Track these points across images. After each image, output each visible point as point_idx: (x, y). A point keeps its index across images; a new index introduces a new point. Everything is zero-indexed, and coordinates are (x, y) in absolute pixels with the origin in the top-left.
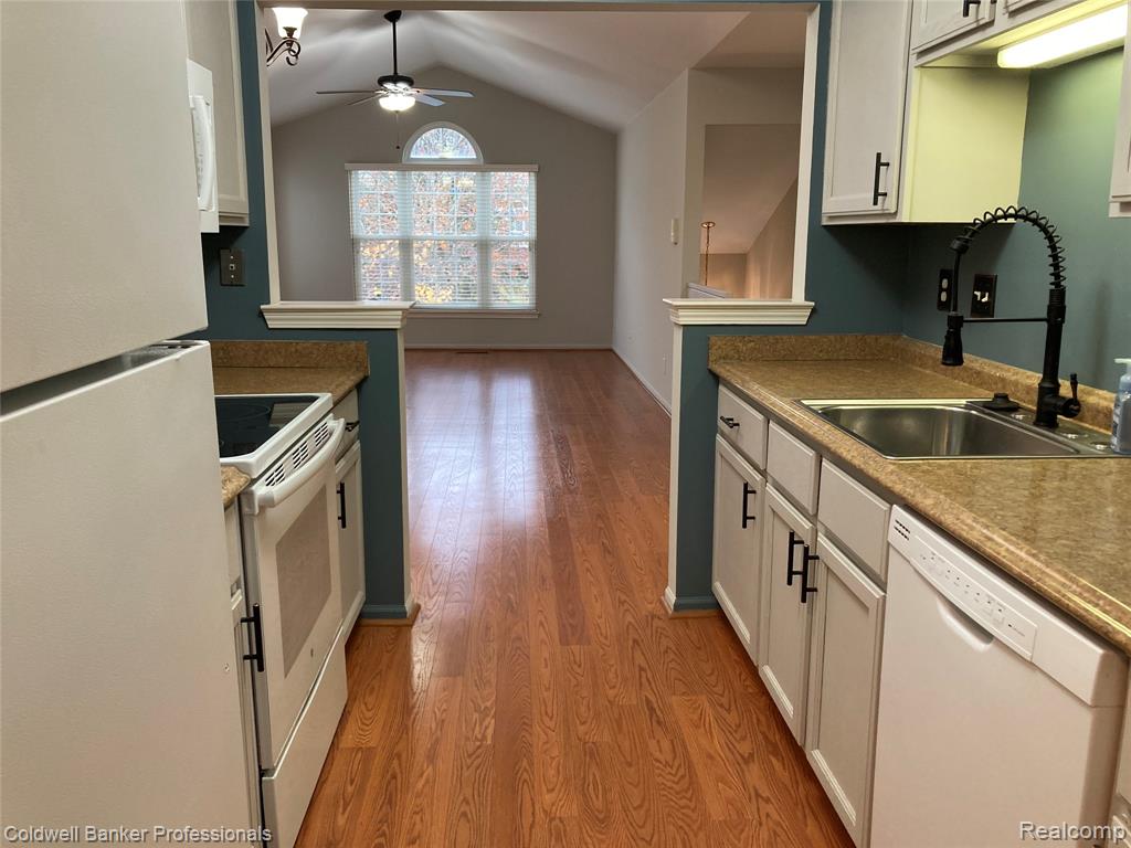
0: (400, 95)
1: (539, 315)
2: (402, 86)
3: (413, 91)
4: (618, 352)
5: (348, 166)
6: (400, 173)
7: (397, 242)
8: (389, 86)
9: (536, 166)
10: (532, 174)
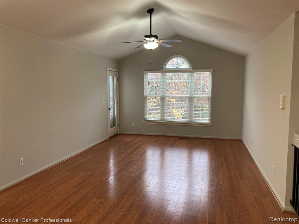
0: (152, 42)
1: (212, 125)
2: (153, 39)
3: (157, 41)
4: (243, 141)
5: (144, 72)
6: (162, 74)
7: (160, 98)
8: (147, 39)
9: (212, 70)
10: (211, 73)
